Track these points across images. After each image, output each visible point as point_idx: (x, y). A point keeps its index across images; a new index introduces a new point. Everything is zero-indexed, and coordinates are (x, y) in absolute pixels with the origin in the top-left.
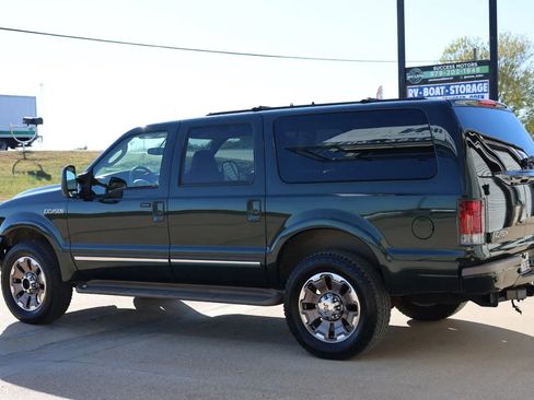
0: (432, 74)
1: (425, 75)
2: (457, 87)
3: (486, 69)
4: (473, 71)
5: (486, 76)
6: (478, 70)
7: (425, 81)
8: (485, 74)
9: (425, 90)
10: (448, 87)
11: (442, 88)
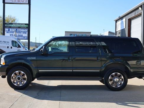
0: (12, 25)
1: (10, 25)
2: (19, 30)
3: (27, 26)
4: (24, 26)
5: (27, 28)
6: (25, 26)
7: (10, 27)
8: (27, 27)
9: (10, 29)
10: (17, 29)
11: (15, 29)
